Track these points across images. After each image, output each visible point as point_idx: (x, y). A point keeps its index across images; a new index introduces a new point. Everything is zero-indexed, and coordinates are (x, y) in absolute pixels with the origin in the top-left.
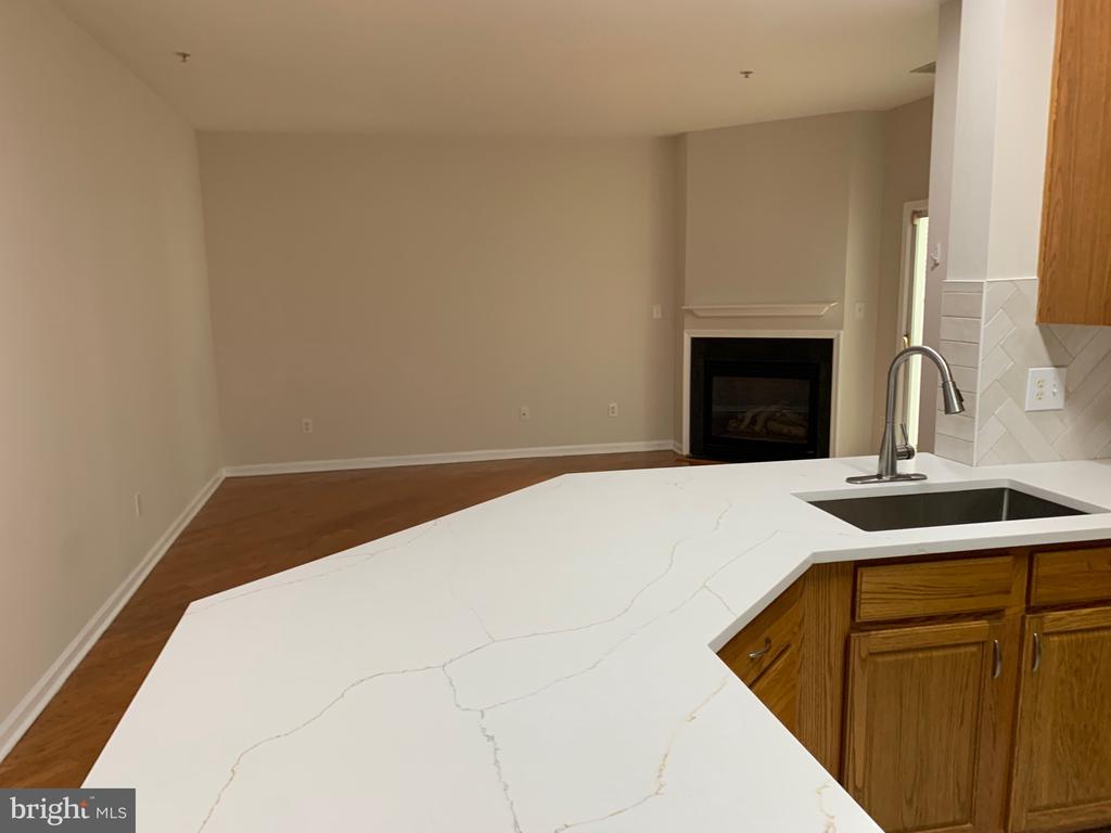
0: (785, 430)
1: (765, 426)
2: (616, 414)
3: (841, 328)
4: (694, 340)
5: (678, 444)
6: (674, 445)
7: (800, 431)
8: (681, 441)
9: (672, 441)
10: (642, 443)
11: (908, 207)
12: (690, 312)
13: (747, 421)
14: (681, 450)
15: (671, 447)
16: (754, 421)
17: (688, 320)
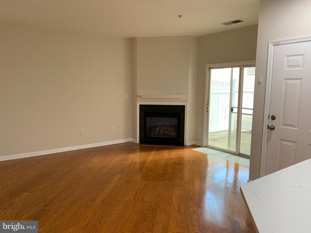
0: (169, 133)
1: (163, 132)
2: (114, 131)
3: (187, 102)
4: (141, 106)
5: (135, 140)
6: (132, 140)
7: (174, 134)
8: (136, 139)
9: (131, 139)
10: (122, 140)
11: (207, 66)
12: (140, 96)
13: (157, 131)
14: (136, 141)
15: (131, 141)
16: (159, 131)
17: (138, 99)
